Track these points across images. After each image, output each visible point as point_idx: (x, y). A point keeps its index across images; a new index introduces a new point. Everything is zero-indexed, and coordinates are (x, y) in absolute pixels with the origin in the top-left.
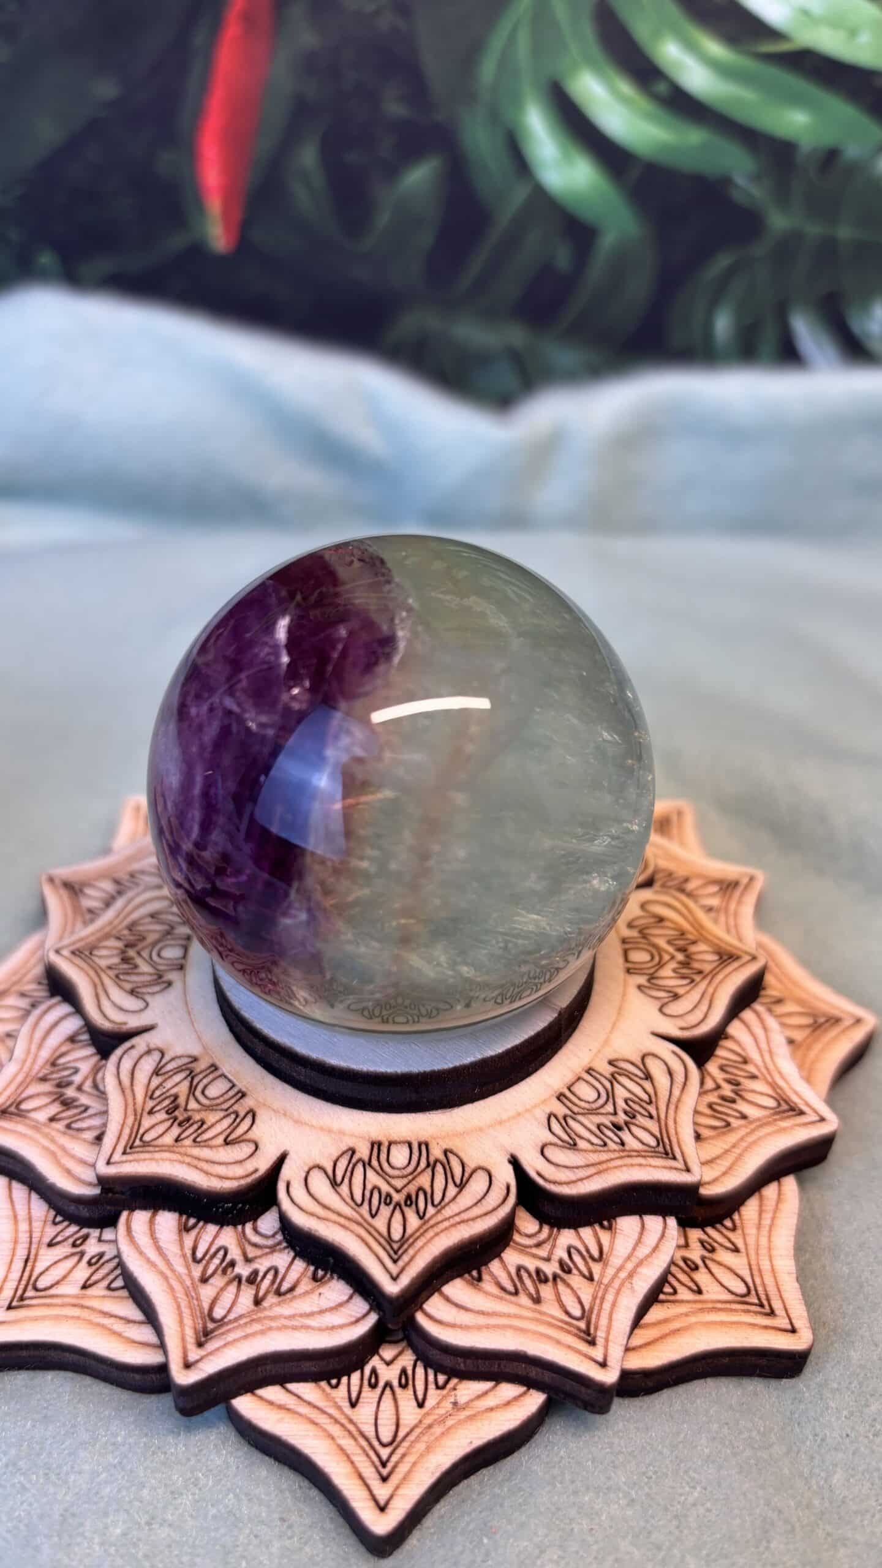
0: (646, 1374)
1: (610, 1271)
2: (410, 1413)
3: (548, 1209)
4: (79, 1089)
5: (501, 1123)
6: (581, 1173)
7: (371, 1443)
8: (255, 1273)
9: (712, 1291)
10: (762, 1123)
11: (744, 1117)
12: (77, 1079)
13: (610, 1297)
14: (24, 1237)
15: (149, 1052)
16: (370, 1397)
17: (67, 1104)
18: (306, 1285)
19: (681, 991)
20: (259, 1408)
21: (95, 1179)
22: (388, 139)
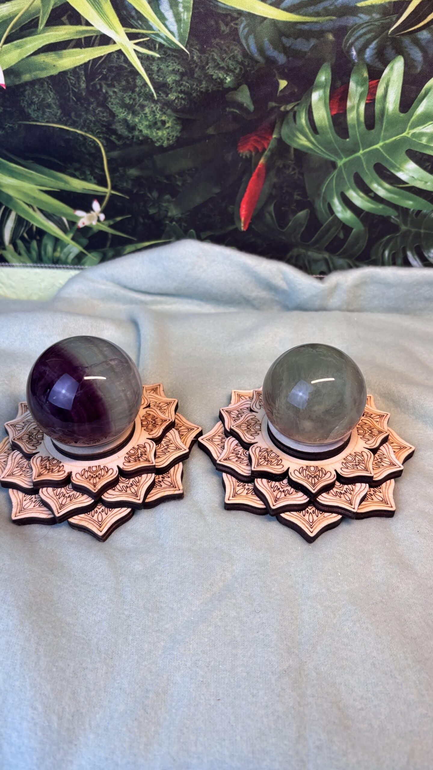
0: (362, 513)
1: (355, 493)
2: (315, 518)
3: (343, 480)
4: (241, 455)
5: (332, 463)
6: (349, 473)
7: (308, 522)
8: (284, 490)
9: (375, 500)
10: (386, 467)
11: (383, 466)
12: (240, 453)
13: (355, 497)
14: (232, 485)
15: (257, 447)
16: (307, 515)
17: (239, 458)
18: (294, 493)
19: (370, 439)
20: (285, 516)
21: (250, 472)
22: (295, 205)
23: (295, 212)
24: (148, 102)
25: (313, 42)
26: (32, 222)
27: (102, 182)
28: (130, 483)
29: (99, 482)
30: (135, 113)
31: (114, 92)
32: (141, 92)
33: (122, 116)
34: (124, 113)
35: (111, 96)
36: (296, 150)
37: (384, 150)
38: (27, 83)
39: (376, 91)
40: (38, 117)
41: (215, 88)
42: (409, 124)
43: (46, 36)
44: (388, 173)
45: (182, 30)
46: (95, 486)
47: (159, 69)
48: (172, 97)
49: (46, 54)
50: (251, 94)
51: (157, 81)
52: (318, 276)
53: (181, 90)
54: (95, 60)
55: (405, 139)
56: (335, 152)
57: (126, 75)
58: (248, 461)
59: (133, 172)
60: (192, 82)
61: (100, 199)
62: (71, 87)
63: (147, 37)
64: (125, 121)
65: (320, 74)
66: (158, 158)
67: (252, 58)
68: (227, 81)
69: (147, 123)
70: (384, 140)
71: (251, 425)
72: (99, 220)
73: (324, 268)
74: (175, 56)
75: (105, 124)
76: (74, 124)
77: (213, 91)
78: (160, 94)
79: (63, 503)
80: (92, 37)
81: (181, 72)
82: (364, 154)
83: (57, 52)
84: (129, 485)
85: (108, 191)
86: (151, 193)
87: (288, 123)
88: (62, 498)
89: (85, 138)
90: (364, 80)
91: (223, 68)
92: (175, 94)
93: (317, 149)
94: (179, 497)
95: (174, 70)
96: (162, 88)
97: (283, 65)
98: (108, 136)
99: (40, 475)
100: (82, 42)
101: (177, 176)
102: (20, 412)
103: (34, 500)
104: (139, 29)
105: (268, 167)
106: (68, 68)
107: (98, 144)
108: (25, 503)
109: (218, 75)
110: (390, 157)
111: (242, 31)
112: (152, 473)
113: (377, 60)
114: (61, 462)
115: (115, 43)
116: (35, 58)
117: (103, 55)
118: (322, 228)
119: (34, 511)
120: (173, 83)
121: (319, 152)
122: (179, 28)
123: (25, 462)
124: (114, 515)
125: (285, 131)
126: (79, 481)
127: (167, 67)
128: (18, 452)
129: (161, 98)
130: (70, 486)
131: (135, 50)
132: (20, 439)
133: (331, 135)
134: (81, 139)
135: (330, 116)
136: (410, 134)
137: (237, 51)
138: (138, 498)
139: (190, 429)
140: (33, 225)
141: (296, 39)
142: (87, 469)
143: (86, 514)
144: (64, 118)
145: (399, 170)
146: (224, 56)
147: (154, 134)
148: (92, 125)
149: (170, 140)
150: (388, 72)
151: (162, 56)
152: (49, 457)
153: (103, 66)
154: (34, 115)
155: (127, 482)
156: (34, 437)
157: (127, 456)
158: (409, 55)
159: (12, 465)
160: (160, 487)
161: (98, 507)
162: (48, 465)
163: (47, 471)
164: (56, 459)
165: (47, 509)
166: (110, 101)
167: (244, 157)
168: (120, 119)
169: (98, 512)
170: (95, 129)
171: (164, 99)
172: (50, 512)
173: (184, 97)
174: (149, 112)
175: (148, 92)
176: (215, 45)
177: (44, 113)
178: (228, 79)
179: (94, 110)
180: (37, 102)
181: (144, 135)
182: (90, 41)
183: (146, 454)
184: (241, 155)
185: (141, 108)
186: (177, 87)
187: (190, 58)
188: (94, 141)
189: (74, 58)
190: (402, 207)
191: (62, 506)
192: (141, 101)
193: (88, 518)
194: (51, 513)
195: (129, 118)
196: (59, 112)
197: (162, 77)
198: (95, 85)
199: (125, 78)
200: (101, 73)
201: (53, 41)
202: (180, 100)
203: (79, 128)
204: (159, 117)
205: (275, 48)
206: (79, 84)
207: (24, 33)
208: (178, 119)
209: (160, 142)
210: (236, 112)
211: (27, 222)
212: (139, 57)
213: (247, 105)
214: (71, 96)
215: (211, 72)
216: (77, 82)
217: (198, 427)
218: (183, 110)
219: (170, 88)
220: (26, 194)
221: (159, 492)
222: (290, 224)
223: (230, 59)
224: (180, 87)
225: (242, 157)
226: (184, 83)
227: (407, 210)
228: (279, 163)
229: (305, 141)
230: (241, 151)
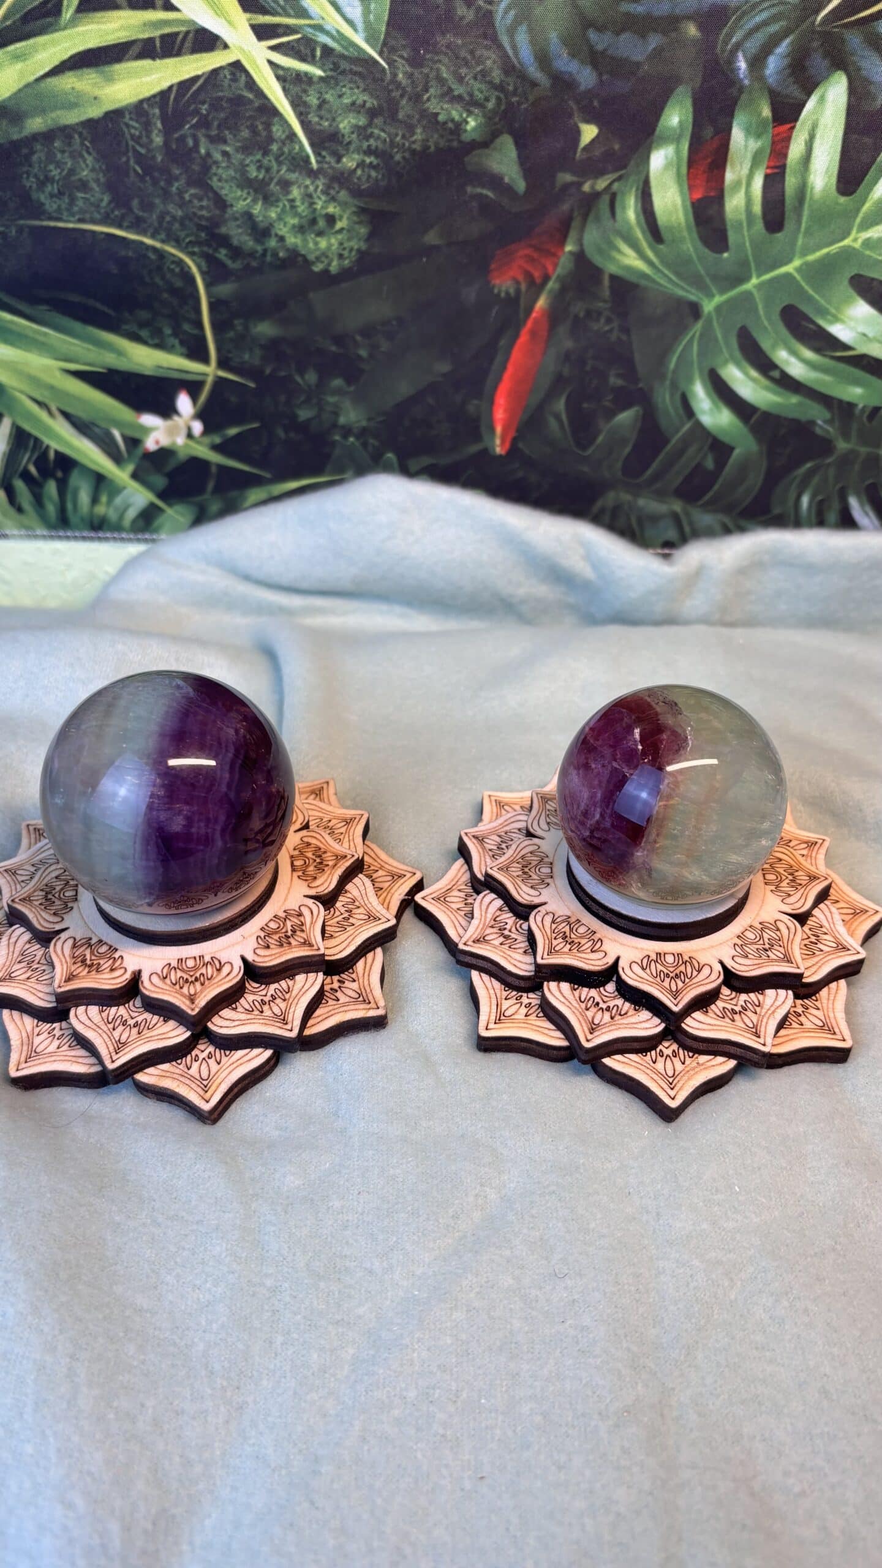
0: (779, 1055)
1: (764, 1011)
2: (679, 1067)
3: (737, 984)
4: (510, 931)
5: (712, 947)
6: (751, 968)
7: (664, 1076)
8: (609, 1007)
9: (808, 1024)
10: (829, 953)
11: (822, 951)
12: (508, 927)
13: (765, 1020)
14: (493, 996)
15: (547, 913)
16: (660, 1060)
17: (507, 937)
18: (632, 1012)
19: (792, 893)
20: (615, 1062)
21: (532, 968)
22: (610, 397)
23: (611, 414)
24: (297, 174)
25: (655, 41)
26: (47, 441)
27: (198, 352)
28: (269, 994)
29: (201, 991)
30: (268, 200)
31: (225, 154)
32: (283, 154)
33: (240, 206)
34: (245, 199)
35: (216, 162)
36: (614, 278)
37: (802, 277)
38: (35, 137)
39: (787, 147)
40: (59, 210)
41: (442, 143)
42: (858, 220)
43: (79, 34)
44: (811, 326)
45: (372, 16)
46: (192, 1001)
47: (323, 103)
48: (349, 162)
49: (79, 72)
50: (519, 156)
51: (318, 127)
52: (660, 551)
53: (369, 146)
54: (185, 85)
55: (848, 253)
56: (698, 282)
57: (250, 117)
58: (527, 944)
59: (265, 329)
60: (393, 131)
61: (193, 388)
62: (131, 143)
63: (297, 32)
64: (249, 216)
65: (667, 111)
66: (316, 297)
67: (522, 76)
68: (469, 128)
69: (295, 221)
70: (804, 254)
71: (530, 867)
72: (190, 435)
73: (672, 534)
74: (355, 73)
75: (204, 223)
76: (137, 225)
77: (439, 150)
78: (324, 157)
79: (123, 1039)
80: (177, 34)
81: (370, 109)
82: (759, 287)
83: (101, 68)
84: (266, 999)
85: (209, 371)
86: (302, 375)
87: (598, 219)
88: (121, 1028)
89: (161, 255)
90: (763, 123)
91: (460, 98)
92: (356, 156)
93: (660, 275)
94: (378, 1023)
95: (353, 104)
96: (327, 145)
97: (589, 91)
98: (211, 251)
99: (70, 978)
100: (155, 46)
101: (358, 338)
102: (25, 842)
103: (57, 1033)
104: (280, 15)
105: (554, 316)
106: (124, 103)
107: (189, 267)
108: (37, 1040)
109: (449, 113)
110: (817, 292)
111: (503, 18)
112: (317, 972)
113: (791, 80)
114: (116, 950)
115: (226, 46)
116: (53, 81)
117: (199, 73)
118: (669, 447)
119: (59, 1058)
120: (353, 133)
121: (662, 282)
122: (366, 12)
123: (37, 950)
124: (235, 1065)
125: (592, 236)
126: (157, 990)
127: (340, 96)
128: (22, 929)
129: (326, 166)
130: (138, 1001)
131: (270, 62)
132: (26, 900)
133: (690, 245)
134: (153, 256)
135: (688, 204)
136: (860, 241)
137: (491, 60)
138: (289, 1027)
139: (396, 877)
140: (48, 447)
141: (618, 33)
142: (174, 964)
143: (174, 1063)
144: (117, 213)
145: (836, 319)
146: (463, 71)
147: (311, 245)
148: (177, 226)
149: (345, 259)
150: (815, 108)
151: (330, 73)
152: (90, 939)
153: (202, 97)
154: (51, 206)
155: (264, 993)
156: (57, 895)
157: (262, 934)
158: (859, 69)
159: (10, 958)
160: (335, 1002)
161: (199, 1046)
162: (88, 957)
163: (87, 970)
164: (105, 943)
165: (87, 1054)
166: (215, 174)
167: (503, 295)
168: (237, 212)
169: (201, 1059)
170: (182, 234)
171: (331, 167)
172: (93, 1060)
173: (375, 162)
174: (299, 198)
175: (297, 154)
176: (444, 49)
177: (73, 200)
178: (472, 123)
179: (180, 193)
180: (57, 178)
181: (290, 246)
182: (174, 42)
183: (303, 931)
184: (496, 291)
185: (281, 188)
186: (360, 141)
187: (388, 76)
188: (180, 262)
189: (138, 81)
190: (840, 402)
191: (120, 1046)
192: (282, 172)
193: (177, 1071)
194: (97, 1062)
195: (257, 209)
196: (106, 199)
197: (327, 120)
198: (182, 139)
199: (248, 123)
200: (197, 112)
201: (93, 43)
202: (366, 170)
203: (149, 234)
204: (322, 207)
205: (573, 55)
206: (148, 137)
207: (28, 28)
208: (362, 211)
209: (322, 262)
210: (487, 196)
211: (37, 440)
212: (278, 78)
213: (511, 178)
214: (132, 162)
215: (433, 106)
216: (144, 133)
217: (414, 871)
218: (372, 193)
219: (345, 142)
220: (34, 380)
221: (333, 1012)
222: (600, 439)
223: (475, 78)
224: (367, 141)
225: (499, 295)
226: (376, 131)
227: (851, 406)
228: (578, 308)
229: (635, 258)
230: (497, 282)
